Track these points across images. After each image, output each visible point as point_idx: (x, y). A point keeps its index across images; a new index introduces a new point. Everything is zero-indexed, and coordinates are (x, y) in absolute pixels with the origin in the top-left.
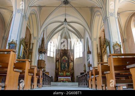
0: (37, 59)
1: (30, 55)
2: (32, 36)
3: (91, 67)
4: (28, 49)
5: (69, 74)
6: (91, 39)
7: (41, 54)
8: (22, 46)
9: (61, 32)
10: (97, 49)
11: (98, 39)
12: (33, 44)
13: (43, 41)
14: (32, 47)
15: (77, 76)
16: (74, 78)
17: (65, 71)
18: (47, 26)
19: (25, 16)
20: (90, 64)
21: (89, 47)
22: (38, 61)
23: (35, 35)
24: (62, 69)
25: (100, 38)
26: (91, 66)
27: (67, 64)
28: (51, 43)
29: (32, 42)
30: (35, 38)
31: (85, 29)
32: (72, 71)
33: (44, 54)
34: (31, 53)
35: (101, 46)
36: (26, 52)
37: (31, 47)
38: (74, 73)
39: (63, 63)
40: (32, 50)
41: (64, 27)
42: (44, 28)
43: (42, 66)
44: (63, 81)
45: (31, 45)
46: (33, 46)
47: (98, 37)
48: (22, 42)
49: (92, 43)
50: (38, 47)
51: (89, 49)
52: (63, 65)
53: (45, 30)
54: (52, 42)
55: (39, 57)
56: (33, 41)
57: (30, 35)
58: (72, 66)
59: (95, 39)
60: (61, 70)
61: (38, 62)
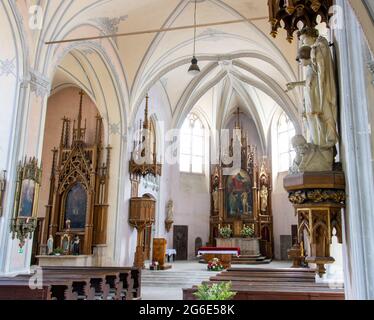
0: (127, 196)
1: (102, 188)
2: (105, 121)
4: (93, 166)
9: (218, 88)
12: (109, 149)
14: (108, 160)
15: (282, 237)
16: (273, 245)
17: (239, 218)
22: (131, 201)
23: (114, 118)
24: (232, 212)
27: (245, 194)
29: (106, 142)
30: (113, 129)
32: (263, 219)
36: (89, 179)
37: (104, 160)
38: (272, 224)
39: (234, 194)
40: (106, 168)
41: (225, 73)
45: (104, 153)
46: (108, 156)
52: (233, 199)
54: (197, 123)
56: (108, 138)
58: (264, 202)
61: (130, 205)
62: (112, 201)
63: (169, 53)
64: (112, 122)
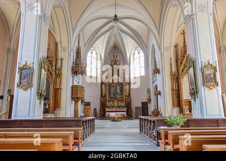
0: (71, 85)
1: (58, 79)
2: (59, 45)
3: (159, 96)
4: (53, 68)
5: (122, 104)
6: (160, 48)
7: (76, 75)
8: (43, 70)
10: (171, 65)
11: (172, 49)
12: (62, 59)
13: (78, 53)
14: (61, 65)
15: (136, 108)
16: (131, 111)
17: (116, 99)
18: (84, 27)
19: (44, 15)
20: (158, 90)
21: (155, 62)
22: (72, 87)
23: (65, 44)
24: (112, 96)
25: (176, 46)
26: (160, 94)
27: (119, 87)
28: (92, 53)
29: (59, 57)
30: (64, 49)
31: (149, 29)
32: (128, 99)
33: (82, 75)
34: (59, 75)
35: (177, 61)
36: (52, 75)
37: (59, 65)
38: (131, 102)
39: (113, 87)
40: (61, 70)
41: (113, 27)
42: (80, 32)
43: (79, 96)
44: (114, 120)
45: (59, 62)
46: (62, 63)
47: (173, 44)
48: (43, 65)
49: (162, 55)
50: (71, 65)
51: (156, 65)
52: (112, 89)
53: (81, 34)
54: (94, 52)
55: (73, 81)
56: (61, 54)
57: (56, 44)
58: (128, 91)
59: (168, 49)
60: (110, 98)
61: (72, 89)
62: (64, 87)
63: (93, 13)
64: (63, 46)
